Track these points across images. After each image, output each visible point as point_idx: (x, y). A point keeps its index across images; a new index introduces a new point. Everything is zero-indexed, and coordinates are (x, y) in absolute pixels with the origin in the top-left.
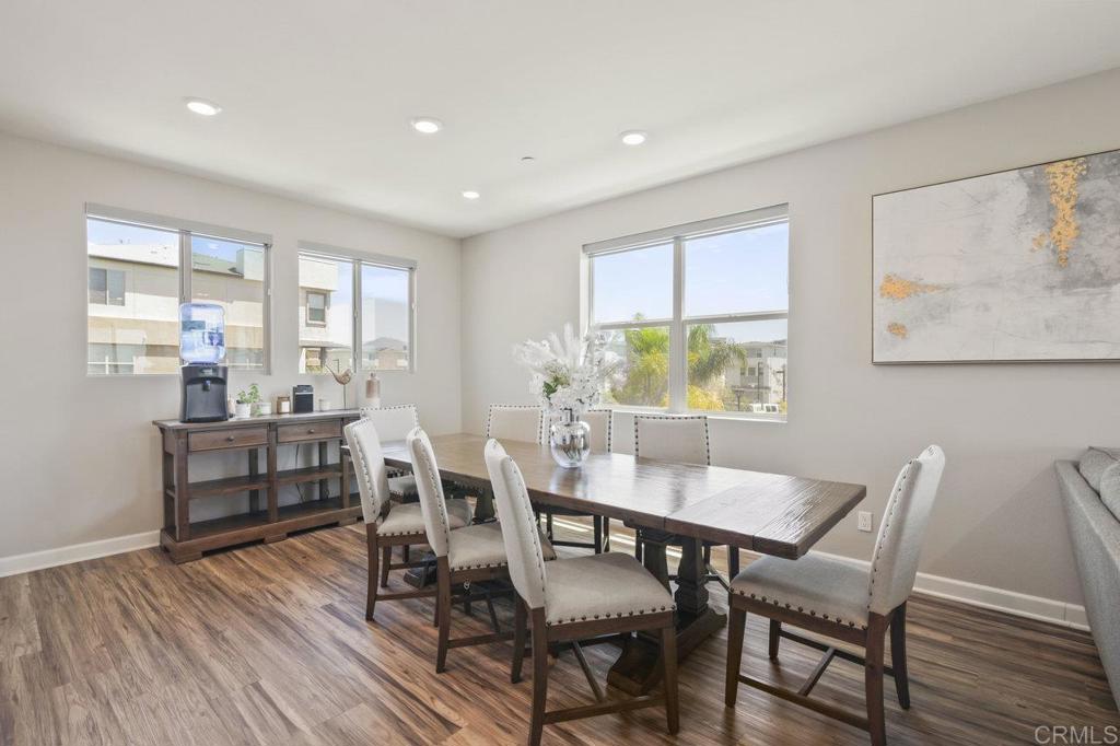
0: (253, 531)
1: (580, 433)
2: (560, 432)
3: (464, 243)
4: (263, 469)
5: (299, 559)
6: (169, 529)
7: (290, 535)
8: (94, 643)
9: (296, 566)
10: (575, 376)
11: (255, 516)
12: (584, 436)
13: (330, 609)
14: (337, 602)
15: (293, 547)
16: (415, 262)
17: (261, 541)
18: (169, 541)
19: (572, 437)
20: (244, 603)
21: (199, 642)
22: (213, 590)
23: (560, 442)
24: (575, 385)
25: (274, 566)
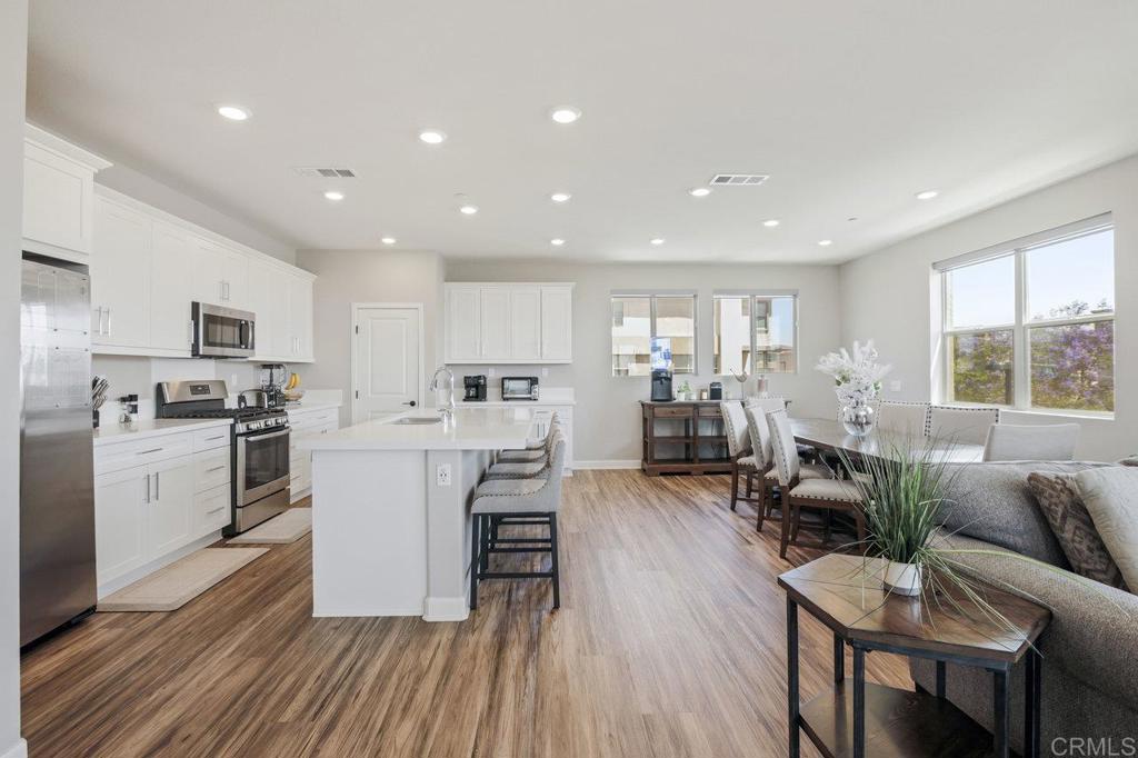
0: (685, 466)
1: (862, 413)
2: (847, 411)
3: (839, 269)
4: (691, 434)
5: (708, 485)
6: (645, 459)
7: (705, 473)
8: (617, 493)
9: (704, 486)
10: (853, 376)
11: (688, 460)
12: (865, 416)
13: (717, 504)
14: (719, 501)
15: (706, 479)
16: (797, 290)
17: (688, 474)
18: (646, 466)
19: (857, 417)
20: (676, 495)
21: (655, 501)
22: (663, 488)
23: (848, 420)
24: (852, 382)
25: (694, 485)
